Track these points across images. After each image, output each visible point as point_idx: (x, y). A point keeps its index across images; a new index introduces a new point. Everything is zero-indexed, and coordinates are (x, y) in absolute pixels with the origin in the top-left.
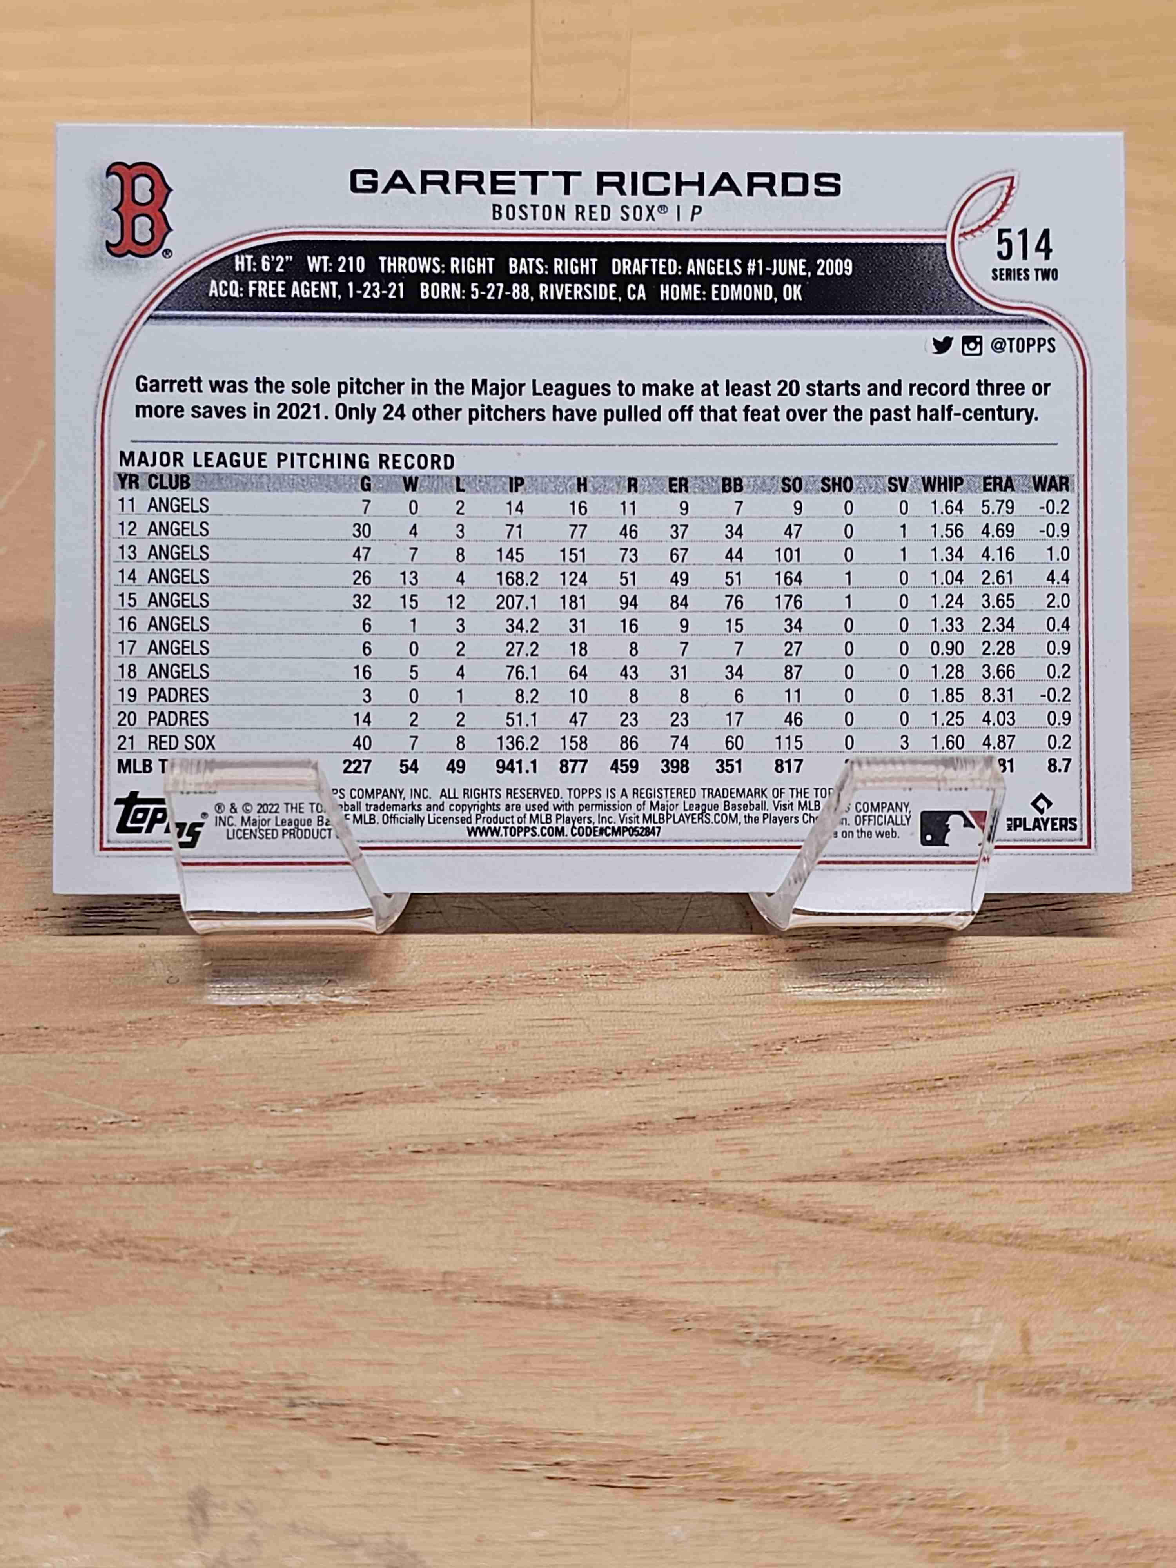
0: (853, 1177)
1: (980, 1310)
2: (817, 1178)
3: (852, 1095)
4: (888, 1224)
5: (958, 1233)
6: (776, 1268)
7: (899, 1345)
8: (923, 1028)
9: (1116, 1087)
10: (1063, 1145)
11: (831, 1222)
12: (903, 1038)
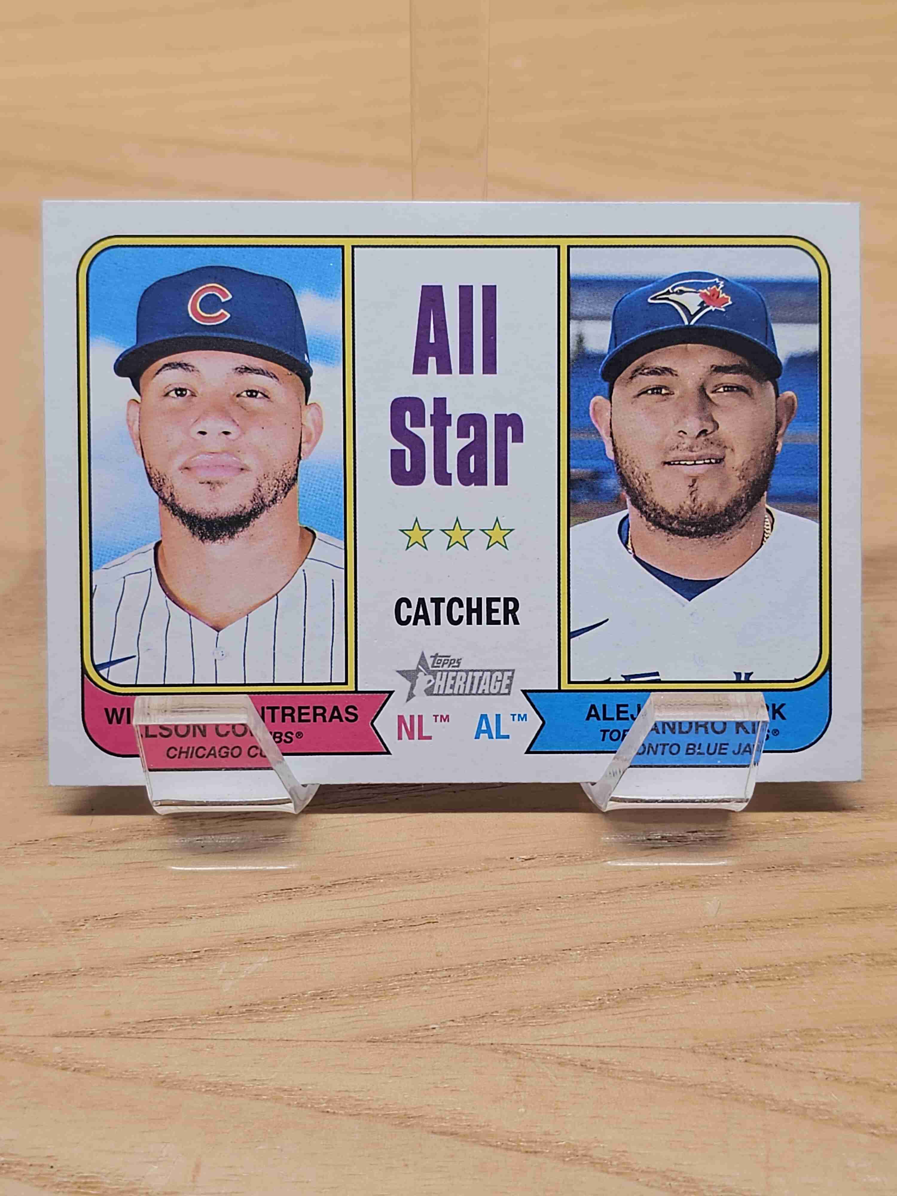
0: (106, 1033)
1: (168, 1145)
2: (78, 1035)
3: (127, 965)
4: (121, 1073)
5: (173, 1081)
6: (25, 1108)
7: (98, 1173)
8: (198, 909)
9: (330, 960)
10: (274, 1008)
11: (79, 1071)
12: (181, 917)
